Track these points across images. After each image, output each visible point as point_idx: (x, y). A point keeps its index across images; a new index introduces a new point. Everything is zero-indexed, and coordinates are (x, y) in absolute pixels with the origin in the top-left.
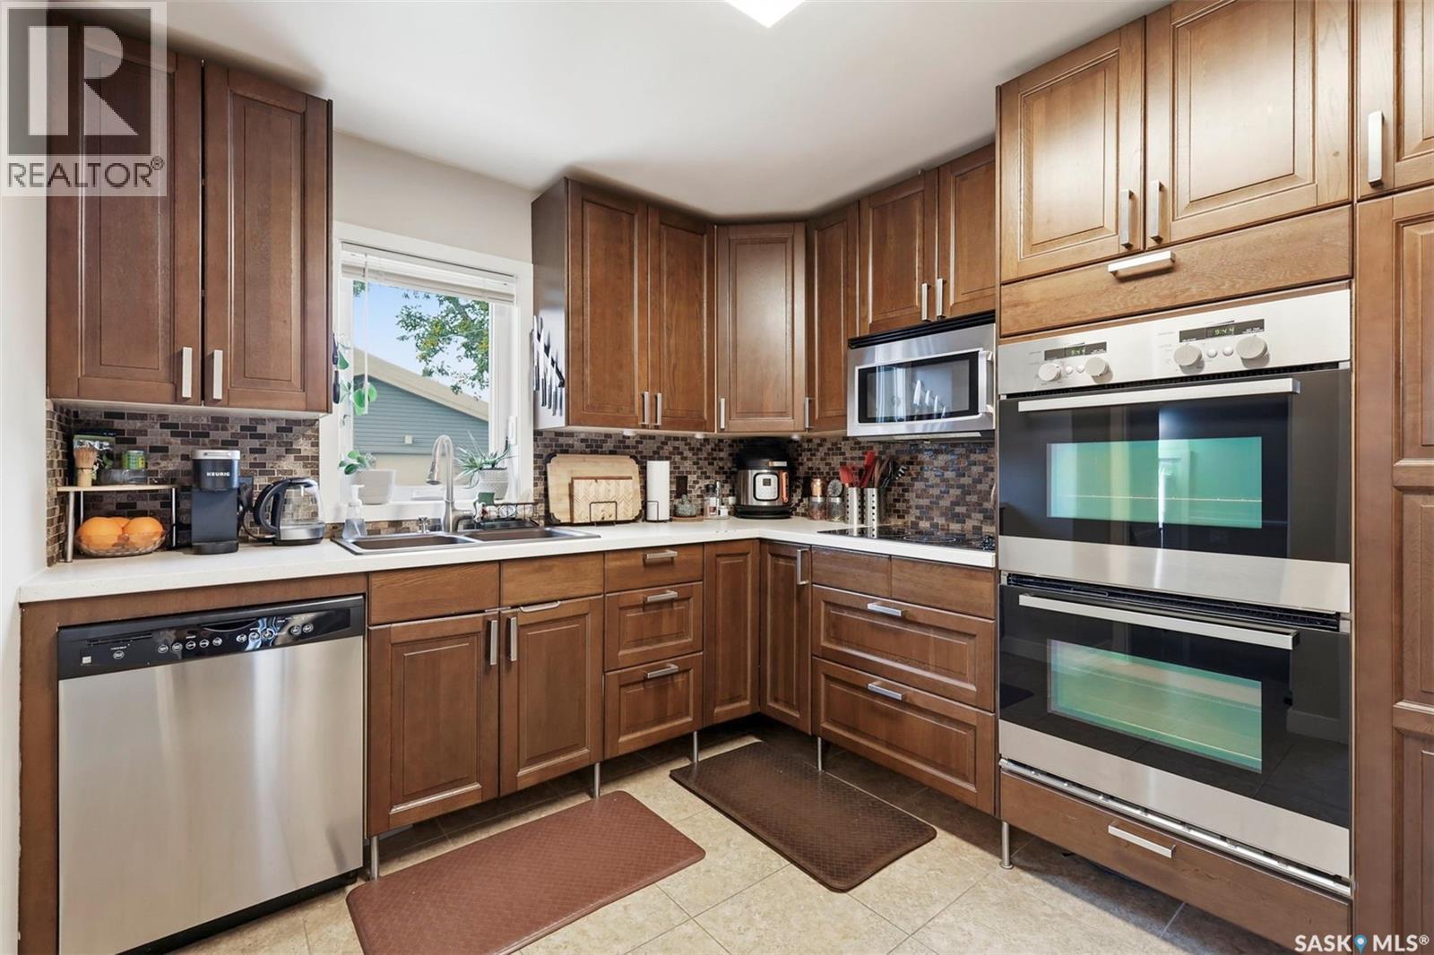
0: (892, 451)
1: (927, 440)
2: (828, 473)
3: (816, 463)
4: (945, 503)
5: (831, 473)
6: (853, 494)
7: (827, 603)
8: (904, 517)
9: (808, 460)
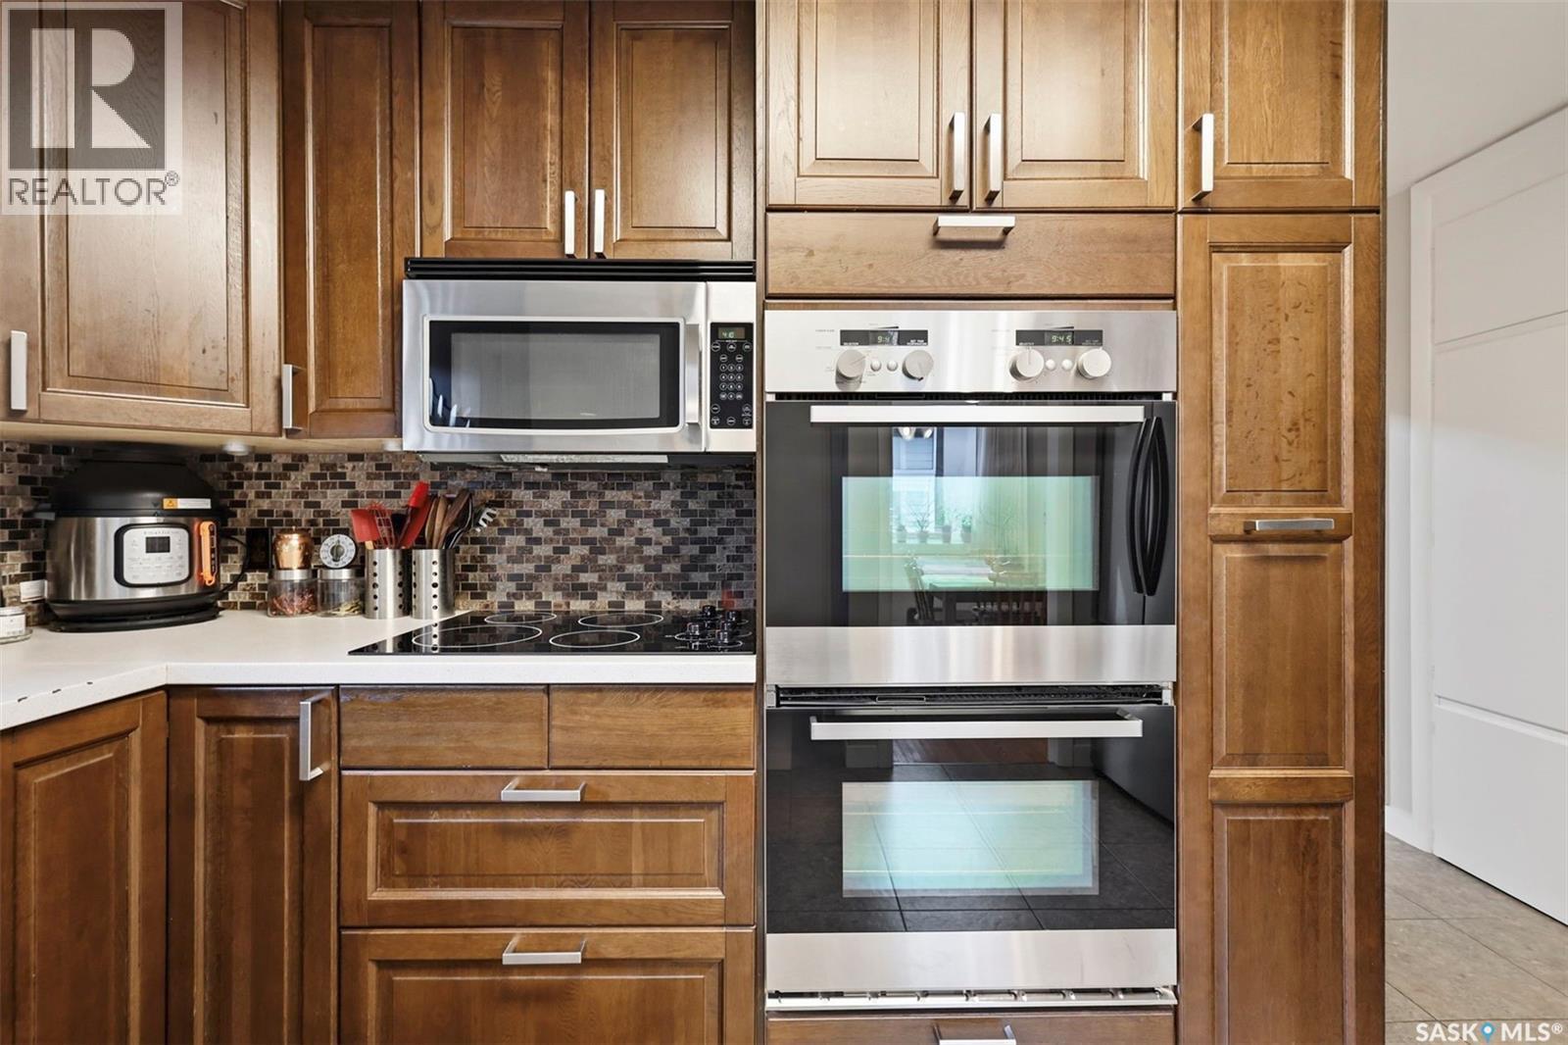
0: (459, 482)
1: (543, 465)
2: (312, 523)
3: (282, 499)
4: (562, 568)
5: (321, 520)
6: (386, 563)
7: (382, 805)
8: (482, 596)
9: (259, 495)
